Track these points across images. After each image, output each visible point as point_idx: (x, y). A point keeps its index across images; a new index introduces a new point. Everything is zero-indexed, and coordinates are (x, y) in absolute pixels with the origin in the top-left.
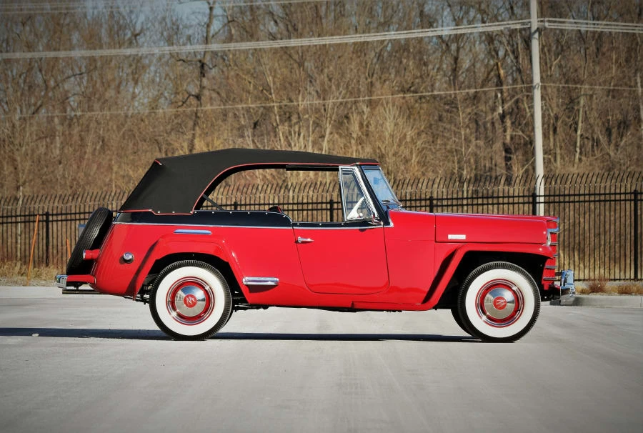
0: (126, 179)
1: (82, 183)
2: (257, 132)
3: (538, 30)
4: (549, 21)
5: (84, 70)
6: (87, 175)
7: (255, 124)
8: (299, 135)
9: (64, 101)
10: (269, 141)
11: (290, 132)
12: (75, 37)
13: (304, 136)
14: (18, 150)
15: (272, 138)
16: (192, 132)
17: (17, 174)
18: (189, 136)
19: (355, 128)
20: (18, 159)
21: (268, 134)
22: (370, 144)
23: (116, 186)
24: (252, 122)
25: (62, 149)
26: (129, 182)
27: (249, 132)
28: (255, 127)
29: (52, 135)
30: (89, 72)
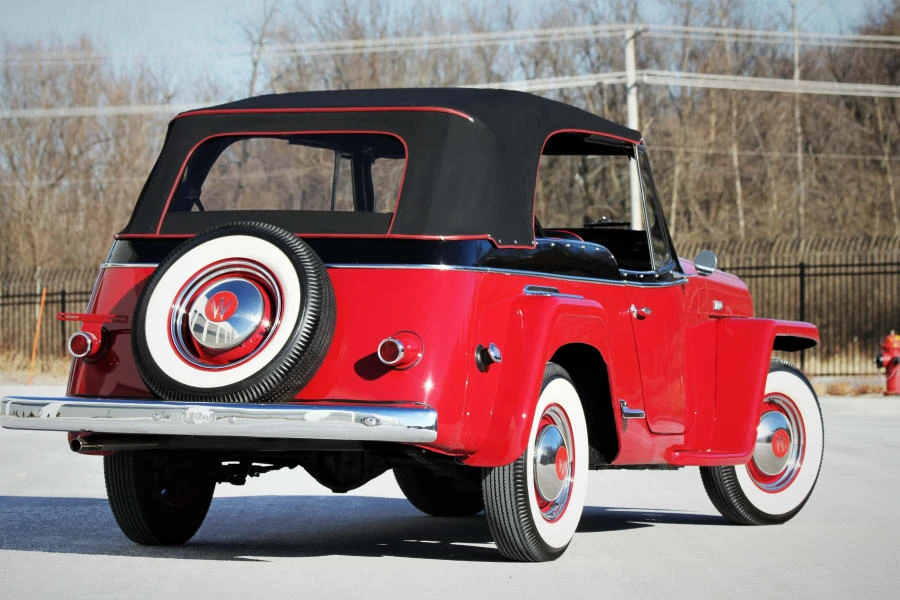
3: (637, 85)
4: (649, 75)
5: (110, 135)
9: (88, 172)
12: (102, 98)
14: (35, 225)
17: (34, 252)
20: (36, 235)
25: (86, 224)
29: (74, 207)
30: (117, 138)
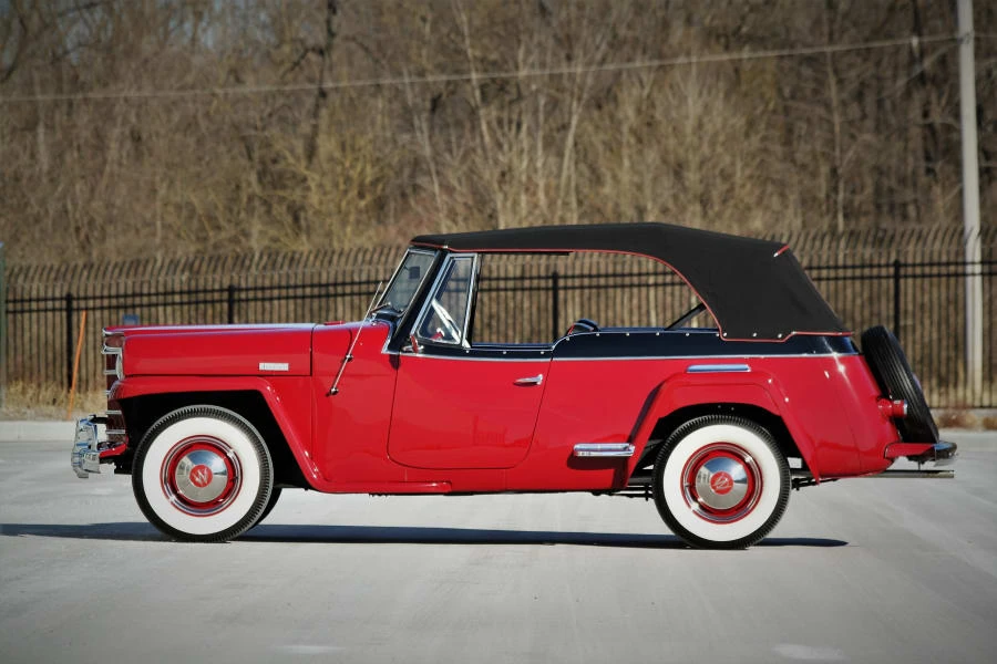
0: (185, 213)
1: (99, 221)
2: (437, 120)
6: (109, 205)
7: (436, 103)
8: (519, 126)
10: (460, 137)
11: (500, 122)
13: (529, 128)
15: (468, 135)
16: (313, 122)
18: (305, 128)
19: (628, 112)
21: (459, 124)
22: (659, 142)
23: (163, 226)
24: (429, 96)
26: (190, 217)
27: (421, 122)
28: (433, 110)
